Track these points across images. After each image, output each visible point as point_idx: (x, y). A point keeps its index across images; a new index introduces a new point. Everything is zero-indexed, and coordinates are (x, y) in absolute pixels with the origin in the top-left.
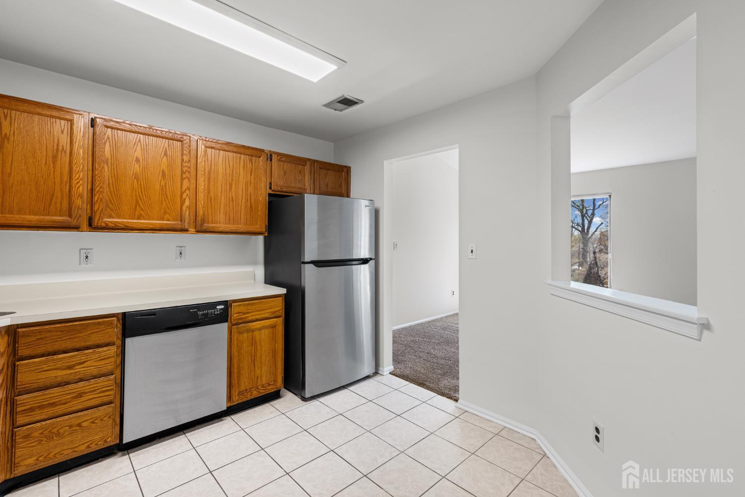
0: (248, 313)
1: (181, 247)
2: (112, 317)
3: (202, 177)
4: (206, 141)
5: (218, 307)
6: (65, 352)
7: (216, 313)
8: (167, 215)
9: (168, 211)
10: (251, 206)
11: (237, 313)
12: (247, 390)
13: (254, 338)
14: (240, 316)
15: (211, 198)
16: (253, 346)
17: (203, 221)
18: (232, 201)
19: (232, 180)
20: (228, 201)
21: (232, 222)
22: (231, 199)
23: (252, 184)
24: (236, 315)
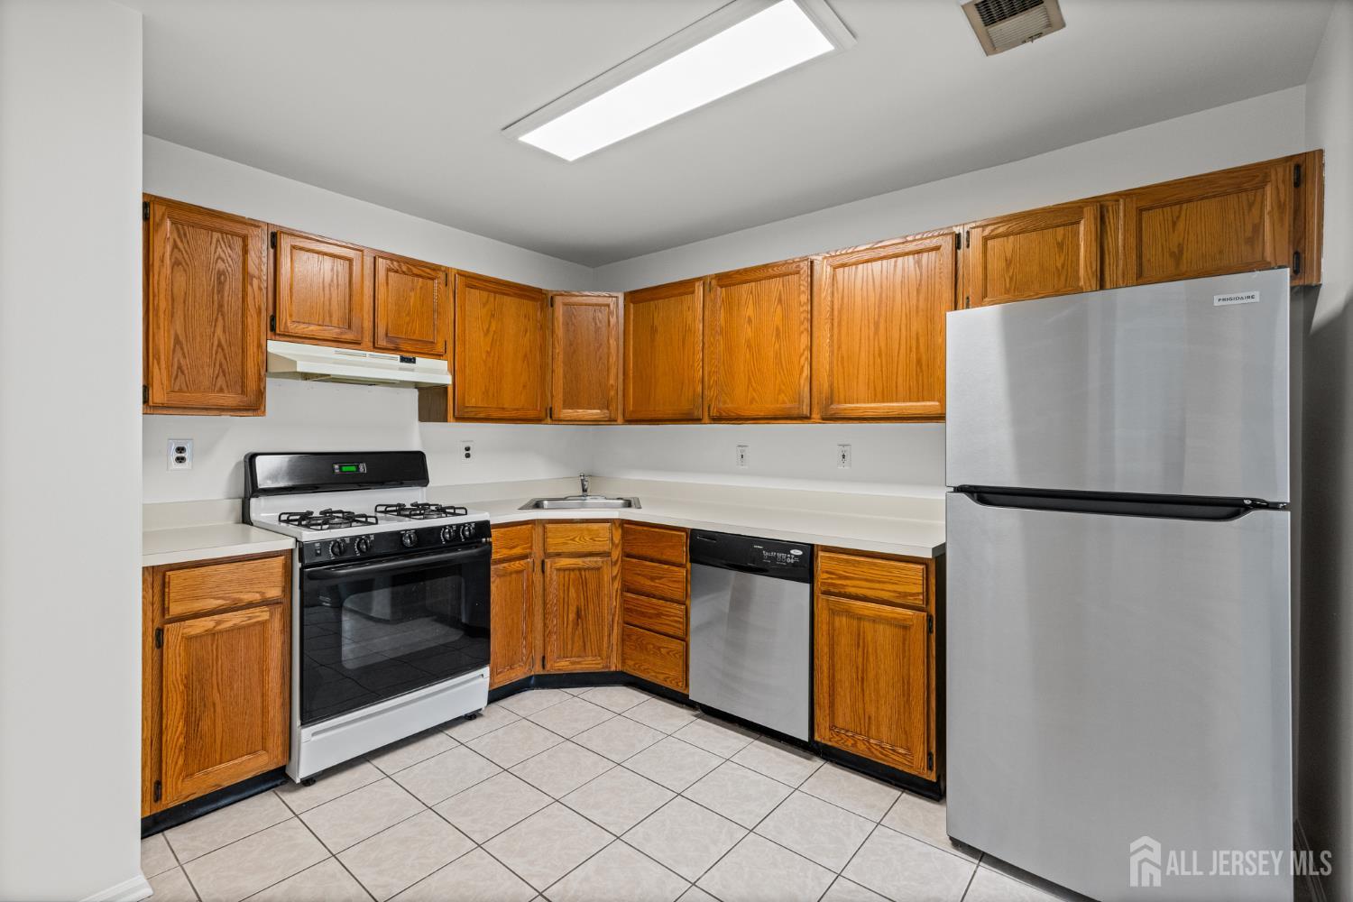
0: (846, 578)
1: (844, 446)
2: (682, 531)
3: (826, 323)
4: (832, 257)
5: (792, 552)
6: (652, 560)
7: (789, 560)
8: (783, 395)
9: (783, 387)
10: (919, 362)
11: (827, 572)
12: (847, 731)
13: (861, 634)
14: (832, 578)
15: (842, 358)
16: (860, 649)
17: (831, 399)
18: (880, 355)
19: (879, 316)
20: (871, 357)
21: (879, 396)
22: (877, 353)
23: (921, 313)
24: (826, 576)
